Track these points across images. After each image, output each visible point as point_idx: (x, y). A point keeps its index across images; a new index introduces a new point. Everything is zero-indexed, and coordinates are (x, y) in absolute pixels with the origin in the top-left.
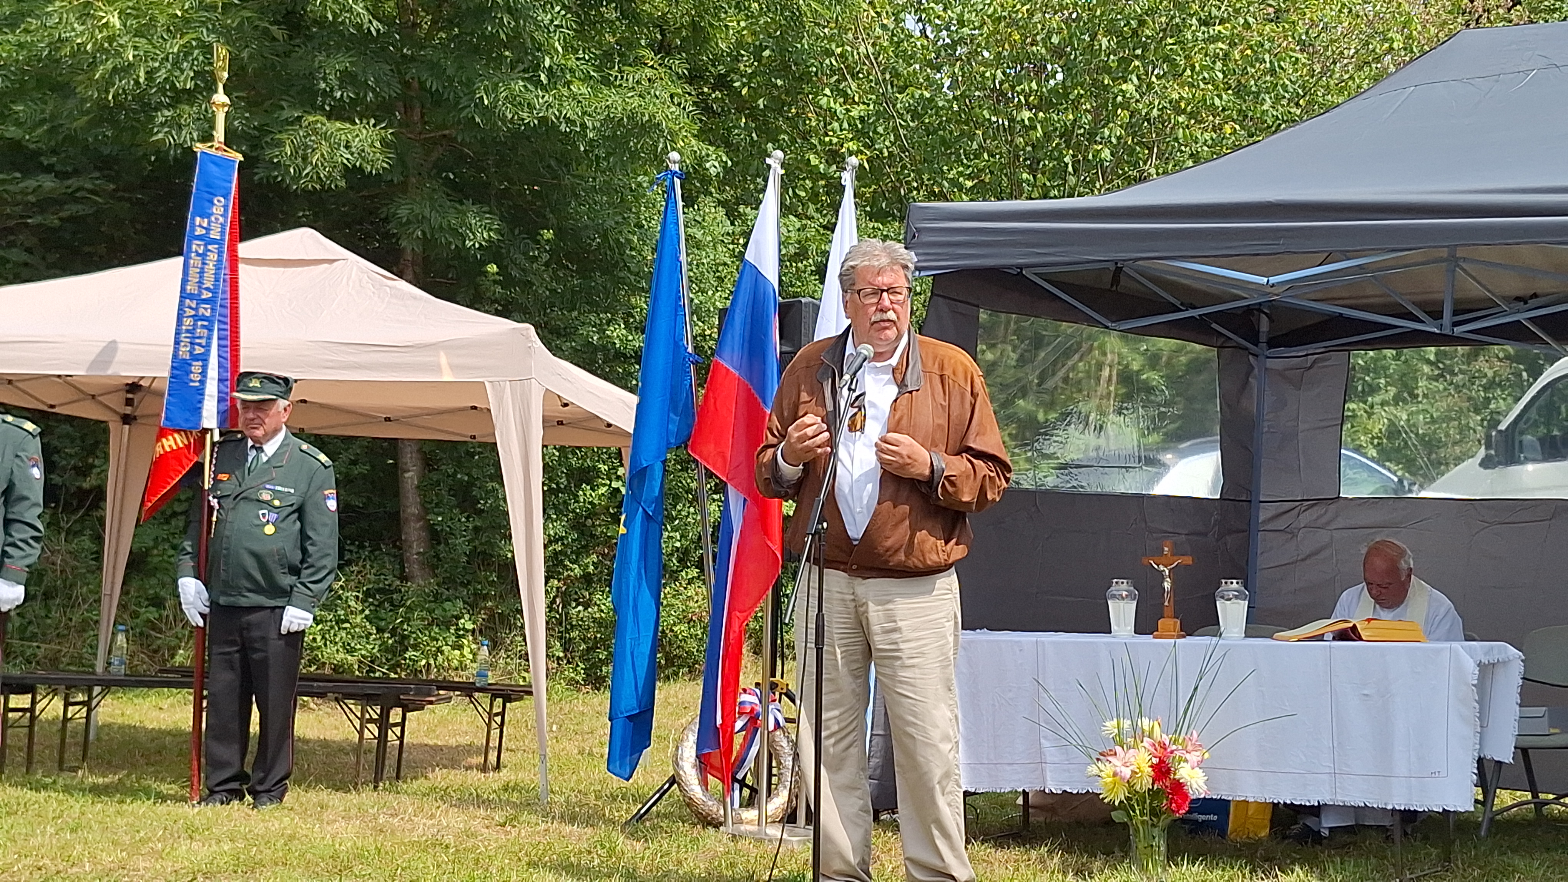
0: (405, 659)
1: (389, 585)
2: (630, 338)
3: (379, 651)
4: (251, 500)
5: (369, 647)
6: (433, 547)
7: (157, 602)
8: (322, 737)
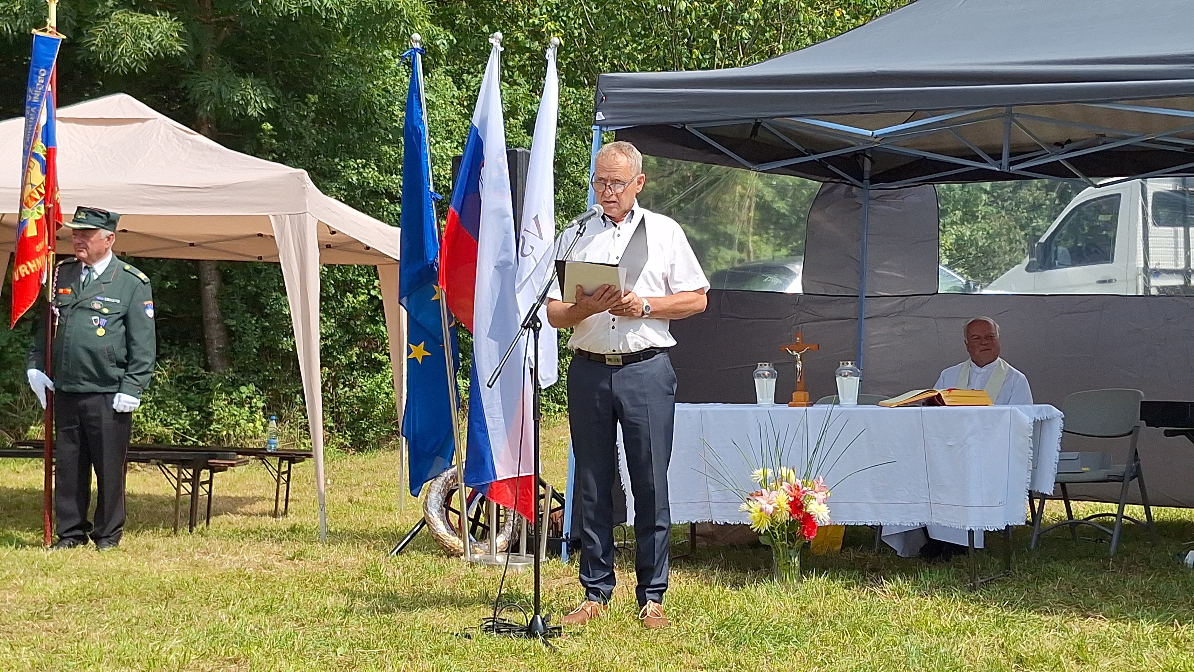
0: (210, 430)
1: (196, 374)
2: (382, 178)
3: (189, 425)
4: (86, 309)
5: (181, 421)
6: (230, 343)
7: (13, 389)
8: (146, 492)
